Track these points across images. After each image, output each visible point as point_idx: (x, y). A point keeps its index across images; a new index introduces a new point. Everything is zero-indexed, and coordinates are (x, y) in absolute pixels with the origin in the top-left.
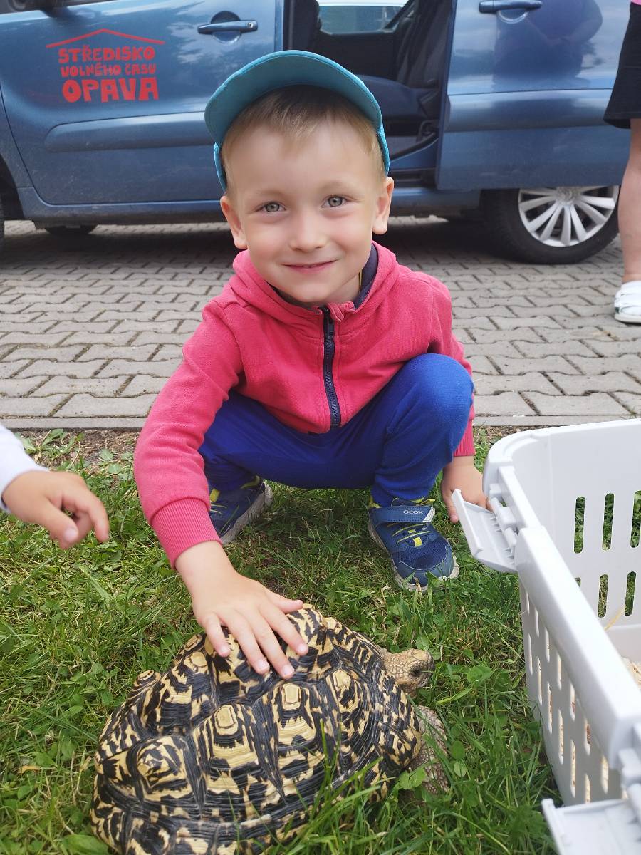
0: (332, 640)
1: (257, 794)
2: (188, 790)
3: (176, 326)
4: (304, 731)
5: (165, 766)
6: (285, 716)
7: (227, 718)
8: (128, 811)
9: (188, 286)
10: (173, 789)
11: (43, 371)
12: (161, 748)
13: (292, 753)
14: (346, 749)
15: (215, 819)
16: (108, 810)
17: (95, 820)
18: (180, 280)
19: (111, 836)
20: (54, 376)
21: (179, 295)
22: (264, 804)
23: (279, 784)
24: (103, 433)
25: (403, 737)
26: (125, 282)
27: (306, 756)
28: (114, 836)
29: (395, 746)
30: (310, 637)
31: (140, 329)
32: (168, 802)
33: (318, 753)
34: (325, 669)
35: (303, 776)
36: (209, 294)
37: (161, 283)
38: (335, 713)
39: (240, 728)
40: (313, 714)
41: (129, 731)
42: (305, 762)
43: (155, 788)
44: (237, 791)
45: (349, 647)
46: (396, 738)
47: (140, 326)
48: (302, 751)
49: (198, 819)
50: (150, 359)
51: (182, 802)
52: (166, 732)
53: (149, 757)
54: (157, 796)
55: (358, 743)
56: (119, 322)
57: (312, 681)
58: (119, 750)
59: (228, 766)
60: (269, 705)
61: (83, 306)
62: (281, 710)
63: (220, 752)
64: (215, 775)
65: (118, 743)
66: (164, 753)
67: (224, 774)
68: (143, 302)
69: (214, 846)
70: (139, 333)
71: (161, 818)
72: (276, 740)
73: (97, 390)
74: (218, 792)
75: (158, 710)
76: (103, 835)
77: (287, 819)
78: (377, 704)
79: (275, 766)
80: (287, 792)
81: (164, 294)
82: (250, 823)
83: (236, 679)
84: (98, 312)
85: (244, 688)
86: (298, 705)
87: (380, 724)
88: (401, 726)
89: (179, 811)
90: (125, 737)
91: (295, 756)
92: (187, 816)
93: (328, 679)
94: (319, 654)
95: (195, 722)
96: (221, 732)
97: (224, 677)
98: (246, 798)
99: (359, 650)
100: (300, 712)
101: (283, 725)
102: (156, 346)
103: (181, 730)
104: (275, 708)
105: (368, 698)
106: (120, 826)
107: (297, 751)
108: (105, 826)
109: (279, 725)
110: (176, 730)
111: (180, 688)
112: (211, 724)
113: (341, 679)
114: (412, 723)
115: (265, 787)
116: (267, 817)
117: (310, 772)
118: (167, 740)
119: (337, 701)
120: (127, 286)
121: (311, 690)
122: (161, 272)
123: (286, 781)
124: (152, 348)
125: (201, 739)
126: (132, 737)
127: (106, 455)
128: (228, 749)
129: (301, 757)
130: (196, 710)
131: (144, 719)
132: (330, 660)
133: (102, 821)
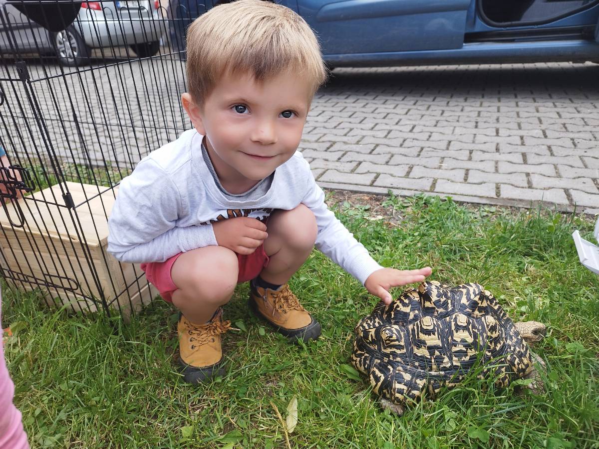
0: (487, 301)
1: (439, 360)
2: (404, 351)
3: (386, 134)
4: (467, 337)
5: (394, 337)
6: (458, 328)
7: (428, 322)
8: (373, 356)
9: (395, 108)
10: (397, 349)
11: (309, 156)
12: (393, 329)
13: (460, 346)
14: (489, 354)
15: (415, 367)
16: (363, 355)
17: (355, 358)
18: (390, 104)
19: (362, 366)
20: (316, 159)
21: (388, 114)
22: (442, 366)
23: (451, 359)
24: (345, 192)
25: (521, 361)
26: (354, 105)
27: (467, 349)
28: (364, 366)
29: (516, 363)
30: (476, 296)
31: (364, 135)
32: (394, 354)
33: (473, 350)
34: (481, 314)
35: (463, 358)
36: (408, 114)
37: (377, 106)
38: (485, 335)
39: (434, 328)
40: (473, 331)
41: (377, 320)
42: (466, 352)
43: (388, 347)
44: (429, 357)
45: (496, 308)
46: (517, 360)
47: (364, 133)
48: (465, 346)
49: (408, 365)
50: (370, 153)
51: (401, 356)
52: (396, 323)
53: (387, 332)
54: (388, 351)
55: (495, 353)
56: (351, 130)
57: (473, 317)
58: (371, 327)
59: (426, 344)
60: (450, 322)
61: (330, 119)
62: (456, 325)
63: (422, 337)
64: (419, 347)
65: (371, 324)
66: (395, 331)
67: (423, 347)
68: (365, 118)
69: (414, 379)
70: (364, 137)
71: (389, 360)
72: (452, 338)
73: (341, 168)
74: (419, 355)
75: (393, 313)
76: (358, 365)
77: (452, 377)
78: (508, 340)
79: (450, 350)
80: (455, 364)
81: (379, 113)
82: (433, 373)
83: (434, 306)
84: (338, 123)
85: (437, 311)
86: (466, 324)
87: (509, 350)
88: (521, 355)
89: (398, 359)
90: (375, 322)
91: (460, 347)
92: (402, 362)
93: (483, 318)
94: (479, 305)
95: (411, 322)
96: (425, 327)
97: (428, 304)
98: (433, 361)
99: (501, 312)
100: (465, 328)
101: (457, 332)
102: (374, 145)
103: (403, 324)
104: (453, 323)
105: (504, 335)
106: (368, 362)
107: (462, 346)
108: (360, 361)
109: (454, 332)
110: (401, 323)
111: (405, 305)
112: (419, 323)
113: (490, 320)
114: (528, 355)
115: (444, 358)
116: (442, 373)
117: (468, 358)
118: (396, 327)
119: (487, 330)
120: (355, 107)
121: (473, 321)
122: (377, 98)
123: (455, 358)
124: (372, 147)
125: (413, 330)
126: (379, 323)
127: (346, 204)
128: (427, 336)
129: (464, 349)
130: (411, 316)
131: (385, 316)
132: (486, 311)
133: (359, 359)
